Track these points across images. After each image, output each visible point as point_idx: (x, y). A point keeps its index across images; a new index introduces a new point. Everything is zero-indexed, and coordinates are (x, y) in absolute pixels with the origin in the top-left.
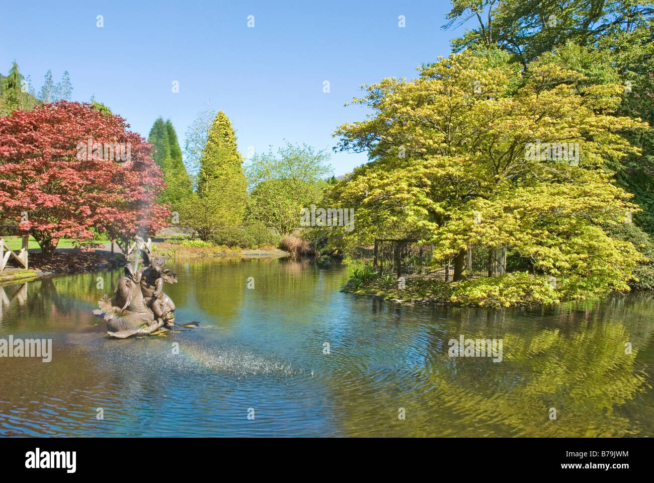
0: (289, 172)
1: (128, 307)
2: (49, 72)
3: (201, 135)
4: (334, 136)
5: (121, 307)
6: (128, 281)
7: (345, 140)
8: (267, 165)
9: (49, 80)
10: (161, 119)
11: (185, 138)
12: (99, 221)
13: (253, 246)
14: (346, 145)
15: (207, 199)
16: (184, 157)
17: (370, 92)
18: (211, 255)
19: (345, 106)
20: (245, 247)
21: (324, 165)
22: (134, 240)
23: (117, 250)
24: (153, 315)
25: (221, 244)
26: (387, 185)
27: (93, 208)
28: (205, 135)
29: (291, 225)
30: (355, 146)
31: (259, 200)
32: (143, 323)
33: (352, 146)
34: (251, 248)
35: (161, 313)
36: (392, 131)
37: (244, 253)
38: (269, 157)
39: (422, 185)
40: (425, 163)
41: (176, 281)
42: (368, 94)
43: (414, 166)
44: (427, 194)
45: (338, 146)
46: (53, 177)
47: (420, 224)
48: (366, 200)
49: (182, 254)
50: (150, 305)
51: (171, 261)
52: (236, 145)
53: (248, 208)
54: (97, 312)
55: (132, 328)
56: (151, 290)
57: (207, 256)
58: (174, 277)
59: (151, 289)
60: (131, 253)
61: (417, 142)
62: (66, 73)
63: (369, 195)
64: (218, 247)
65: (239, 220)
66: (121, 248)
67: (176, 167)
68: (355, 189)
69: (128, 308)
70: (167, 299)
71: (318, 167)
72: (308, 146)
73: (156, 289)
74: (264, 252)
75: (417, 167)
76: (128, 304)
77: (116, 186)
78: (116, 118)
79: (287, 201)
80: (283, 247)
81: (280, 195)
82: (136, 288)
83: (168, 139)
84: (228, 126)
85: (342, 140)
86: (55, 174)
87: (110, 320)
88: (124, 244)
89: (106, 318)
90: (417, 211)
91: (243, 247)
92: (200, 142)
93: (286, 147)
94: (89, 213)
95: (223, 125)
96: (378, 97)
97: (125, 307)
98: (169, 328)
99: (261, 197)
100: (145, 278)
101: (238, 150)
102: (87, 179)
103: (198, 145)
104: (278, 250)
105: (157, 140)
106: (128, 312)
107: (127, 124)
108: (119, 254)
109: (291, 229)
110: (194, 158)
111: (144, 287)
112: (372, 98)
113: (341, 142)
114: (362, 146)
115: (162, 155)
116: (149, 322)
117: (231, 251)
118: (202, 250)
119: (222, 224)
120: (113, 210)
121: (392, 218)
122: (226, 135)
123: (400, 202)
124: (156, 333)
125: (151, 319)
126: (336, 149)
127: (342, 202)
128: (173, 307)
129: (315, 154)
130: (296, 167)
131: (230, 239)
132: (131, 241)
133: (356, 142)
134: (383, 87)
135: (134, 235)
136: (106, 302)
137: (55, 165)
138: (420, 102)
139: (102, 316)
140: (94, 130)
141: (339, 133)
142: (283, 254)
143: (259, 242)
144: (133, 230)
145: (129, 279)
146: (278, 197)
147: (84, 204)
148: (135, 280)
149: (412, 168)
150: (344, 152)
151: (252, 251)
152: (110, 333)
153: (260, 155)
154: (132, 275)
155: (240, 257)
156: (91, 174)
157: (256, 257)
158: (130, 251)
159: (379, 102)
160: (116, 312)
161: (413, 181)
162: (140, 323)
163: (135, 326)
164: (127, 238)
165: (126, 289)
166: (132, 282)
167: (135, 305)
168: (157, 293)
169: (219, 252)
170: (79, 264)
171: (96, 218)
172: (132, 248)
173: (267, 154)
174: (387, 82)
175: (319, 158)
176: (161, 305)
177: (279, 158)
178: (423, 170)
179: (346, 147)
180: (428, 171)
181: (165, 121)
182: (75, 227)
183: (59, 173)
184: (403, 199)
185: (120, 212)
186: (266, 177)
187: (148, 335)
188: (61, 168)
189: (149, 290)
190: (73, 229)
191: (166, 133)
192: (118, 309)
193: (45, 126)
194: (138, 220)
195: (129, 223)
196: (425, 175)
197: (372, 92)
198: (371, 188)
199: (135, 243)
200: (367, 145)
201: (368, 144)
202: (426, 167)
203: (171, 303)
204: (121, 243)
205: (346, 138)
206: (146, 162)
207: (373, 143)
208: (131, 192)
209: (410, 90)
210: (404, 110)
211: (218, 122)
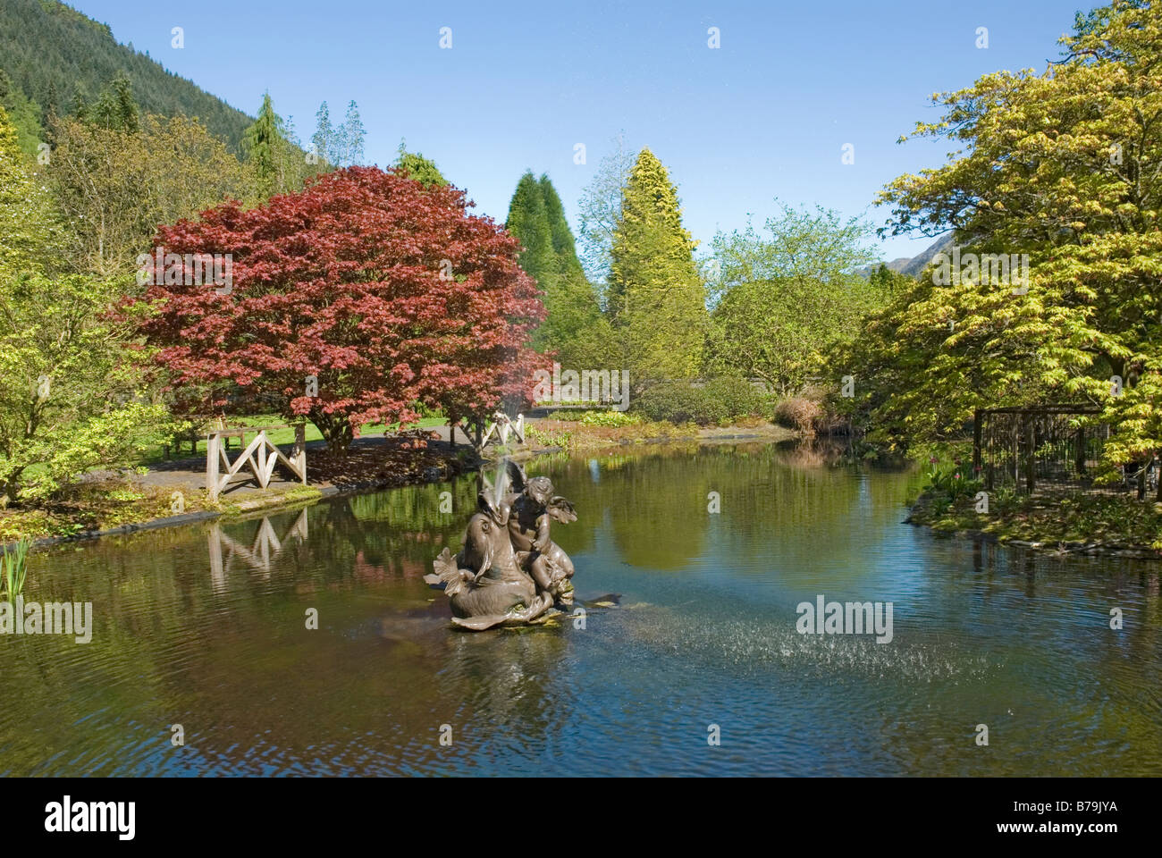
0: (790, 267)
1: (487, 571)
2: (324, 106)
3: (609, 204)
4: (878, 204)
5: (476, 573)
6: (485, 522)
7: (903, 213)
8: (744, 254)
9: (324, 123)
10: (531, 176)
11: (579, 210)
12: (428, 391)
13: (723, 421)
14: (903, 222)
15: (627, 329)
16: (579, 250)
17: (952, 107)
18: (639, 440)
19: (899, 142)
20: (707, 423)
21: (861, 247)
22: (493, 420)
23: (461, 438)
24: (533, 586)
25: (657, 419)
26: (998, 306)
27: (416, 367)
28: (616, 204)
29: (799, 373)
30: (923, 222)
31: (731, 326)
32: (516, 601)
33: (918, 224)
34: (718, 425)
35: (548, 582)
36: (1005, 188)
37: (704, 435)
38: (747, 238)
39: (1074, 300)
40: (1082, 251)
41: (575, 519)
42: (948, 111)
43: (1056, 259)
44: (1090, 321)
45: (889, 226)
46: (343, 313)
47: (1074, 384)
48: (952, 340)
49: (584, 442)
50: (527, 567)
51: (561, 456)
52: (678, 216)
53: (709, 343)
54: (431, 579)
55: (497, 612)
56: (528, 538)
57: (632, 443)
58: (571, 510)
59: (528, 535)
60: (487, 443)
61: (1063, 208)
62: (353, 104)
63: (957, 330)
64: (653, 425)
65: (691, 367)
66: (468, 436)
67: (564, 269)
68: (927, 318)
69: (488, 574)
70: (558, 553)
71: (849, 252)
72: (826, 210)
73: (537, 537)
74: (743, 432)
75: (1064, 262)
76: (486, 565)
77: (454, 323)
78: (446, 192)
79: (789, 326)
80: (784, 420)
81: (774, 315)
82: (502, 535)
83: (544, 213)
84: (662, 179)
85: (896, 213)
86: (346, 307)
87: (455, 595)
88: (474, 426)
89: (449, 592)
90: (1066, 357)
91: (703, 423)
92: (609, 218)
93: (780, 215)
94: (411, 376)
95: (652, 177)
96: (971, 116)
97: (481, 572)
98: (564, 608)
99: (735, 320)
100: (516, 514)
101: (683, 225)
102: (404, 315)
103: (604, 223)
104: (772, 427)
105: (526, 217)
106: (488, 581)
107: (468, 201)
108: (466, 446)
109: (798, 382)
110: (599, 249)
111: (515, 532)
112: (957, 119)
113: (893, 217)
114: (939, 222)
115: (536, 244)
116: (527, 599)
117: (678, 431)
118: (621, 432)
119: (659, 378)
120: (453, 368)
121: (1010, 375)
122: (659, 196)
123: (1029, 341)
124: (540, 620)
125: (529, 593)
126: (884, 233)
127: (901, 344)
128: (570, 568)
129: (842, 226)
130: (804, 255)
131: (676, 409)
132: (486, 422)
133: (924, 214)
134: (981, 94)
135: (492, 411)
136: (448, 562)
137: (346, 290)
138: (1068, 119)
139: (443, 585)
140: (409, 218)
141: (890, 198)
142: (782, 434)
143: (734, 413)
144: (490, 404)
145: (486, 519)
146: (769, 319)
147: (399, 359)
148: (498, 520)
149: (1051, 265)
150: (902, 237)
151: (720, 431)
152: (456, 620)
153: (730, 235)
154: (492, 512)
155: (696, 443)
156: (410, 304)
157: (729, 442)
158: (485, 439)
159: (974, 126)
160: (466, 579)
161: (1056, 294)
162: (511, 601)
163: (500, 607)
164: (479, 419)
165: (483, 538)
166: (493, 525)
167: (500, 566)
168: (539, 544)
169: (655, 435)
170: (396, 472)
171: (423, 384)
172: (489, 434)
173: (742, 232)
174: (990, 83)
175: (851, 232)
176: (548, 565)
177: (768, 238)
178: (1076, 267)
179: (904, 227)
180: (1088, 269)
181: (537, 178)
182: (385, 404)
183: (353, 305)
184: (1031, 334)
185: (464, 372)
186: (743, 278)
187: (525, 624)
188: (358, 296)
189: (523, 537)
190: (383, 410)
191: (542, 202)
192: (470, 574)
193: (326, 220)
194: (498, 384)
195: (481, 390)
196: (1083, 277)
197: (958, 107)
198: (962, 314)
199: (494, 425)
200: (951, 219)
201: (953, 216)
202: (1084, 259)
203: (566, 560)
204: (469, 426)
205: (907, 209)
206: (506, 271)
207: (961, 214)
208: (483, 331)
209: (1045, 95)
210: (1031, 140)
211: (641, 172)
